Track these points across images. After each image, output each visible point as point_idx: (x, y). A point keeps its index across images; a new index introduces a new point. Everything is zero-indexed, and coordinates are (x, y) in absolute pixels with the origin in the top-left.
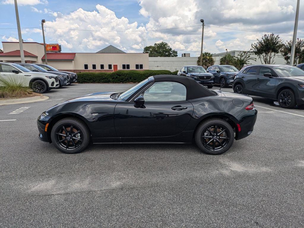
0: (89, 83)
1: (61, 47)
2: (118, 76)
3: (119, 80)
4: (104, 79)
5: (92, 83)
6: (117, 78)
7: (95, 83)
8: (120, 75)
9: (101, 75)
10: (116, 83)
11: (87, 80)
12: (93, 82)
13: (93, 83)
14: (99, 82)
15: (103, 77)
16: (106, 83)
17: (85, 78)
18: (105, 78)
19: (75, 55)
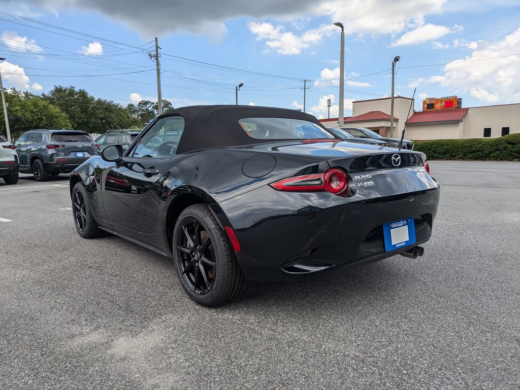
0: (442, 159)
1: (461, 102)
2: (510, 146)
3: (510, 155)
4: (474, 152)
5: (447, 159)
6: (505, 148)
7: (454, 159)
8: (513, 144)
9: (468, 145)
10: (501, 159)
11: (440, 153)
12: (452, 158)
13: (451, 160)
14: (462, 159)
15: (474, 149)
16: (479, 160)
17: (436, 151)
18: (478, 151)
19: (467, 112)
